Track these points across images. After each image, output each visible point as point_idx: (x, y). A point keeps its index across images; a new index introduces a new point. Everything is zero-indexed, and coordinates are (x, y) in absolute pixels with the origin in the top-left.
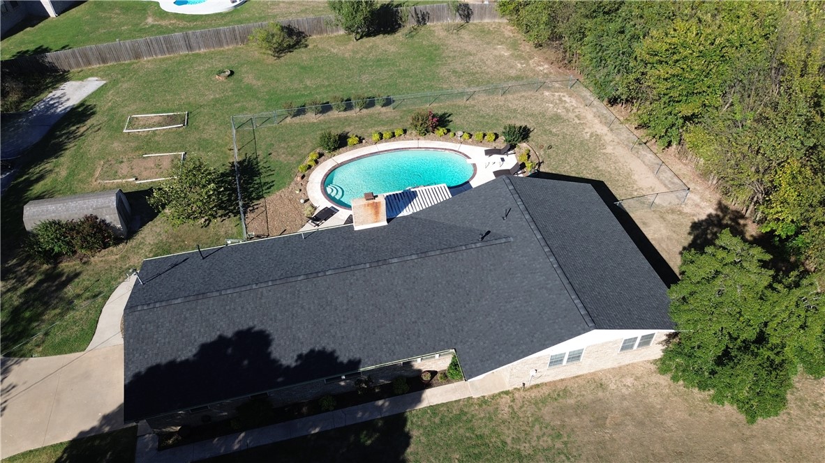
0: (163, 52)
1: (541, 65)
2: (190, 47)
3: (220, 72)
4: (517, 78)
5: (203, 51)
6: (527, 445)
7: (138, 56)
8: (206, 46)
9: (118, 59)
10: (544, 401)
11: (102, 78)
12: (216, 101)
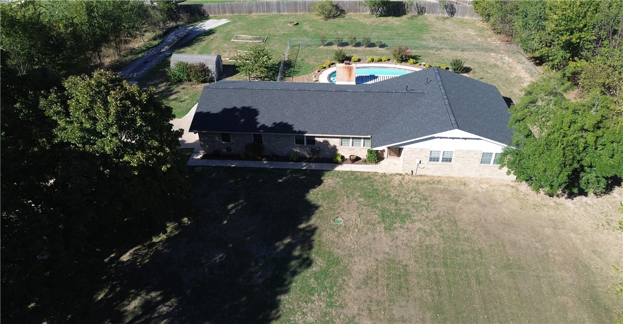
0: (264, 12)
1: (495, 41)
2: (279, 11)
3: (291, 23)
4: (475, 45)
5: (285, 13)
6: (403, 199)
7: (250, 12)
8: (288, 11)
9: (240, 12)
10: (423, 183)
11: (229, 19)
12: (284, 34)
